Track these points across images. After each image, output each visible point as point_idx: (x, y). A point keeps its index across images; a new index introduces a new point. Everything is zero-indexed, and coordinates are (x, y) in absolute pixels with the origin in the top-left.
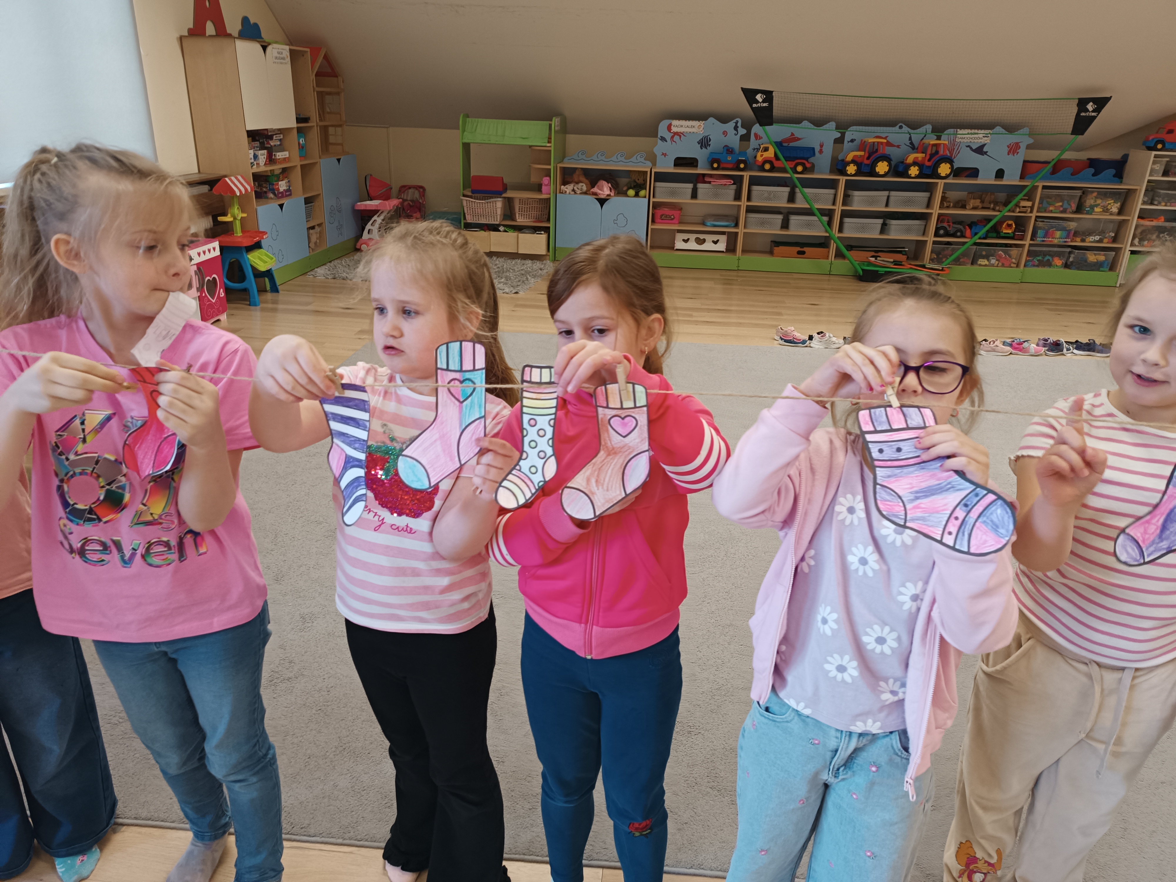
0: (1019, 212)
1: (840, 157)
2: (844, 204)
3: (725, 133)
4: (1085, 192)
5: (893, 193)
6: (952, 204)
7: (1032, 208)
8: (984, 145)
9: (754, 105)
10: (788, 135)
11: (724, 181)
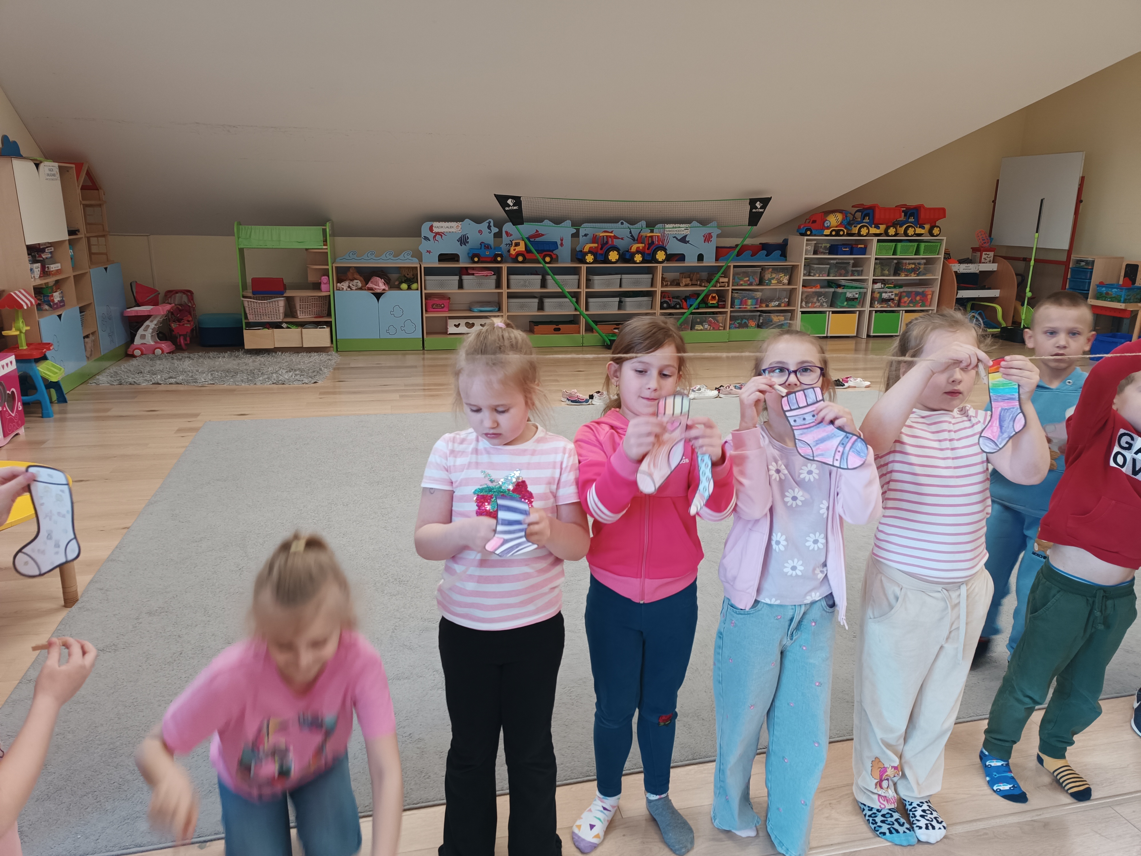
0: (720, 287)
1: (578, 249)
2: (587, 287)
3: (480, 232)
4: (763, 268)
5: (624, 276)
6: (669, 283)
7: (728, 283)
8: (686, 236)
9: (507, 209)
10: (533, 232)
11: (485, 273)
